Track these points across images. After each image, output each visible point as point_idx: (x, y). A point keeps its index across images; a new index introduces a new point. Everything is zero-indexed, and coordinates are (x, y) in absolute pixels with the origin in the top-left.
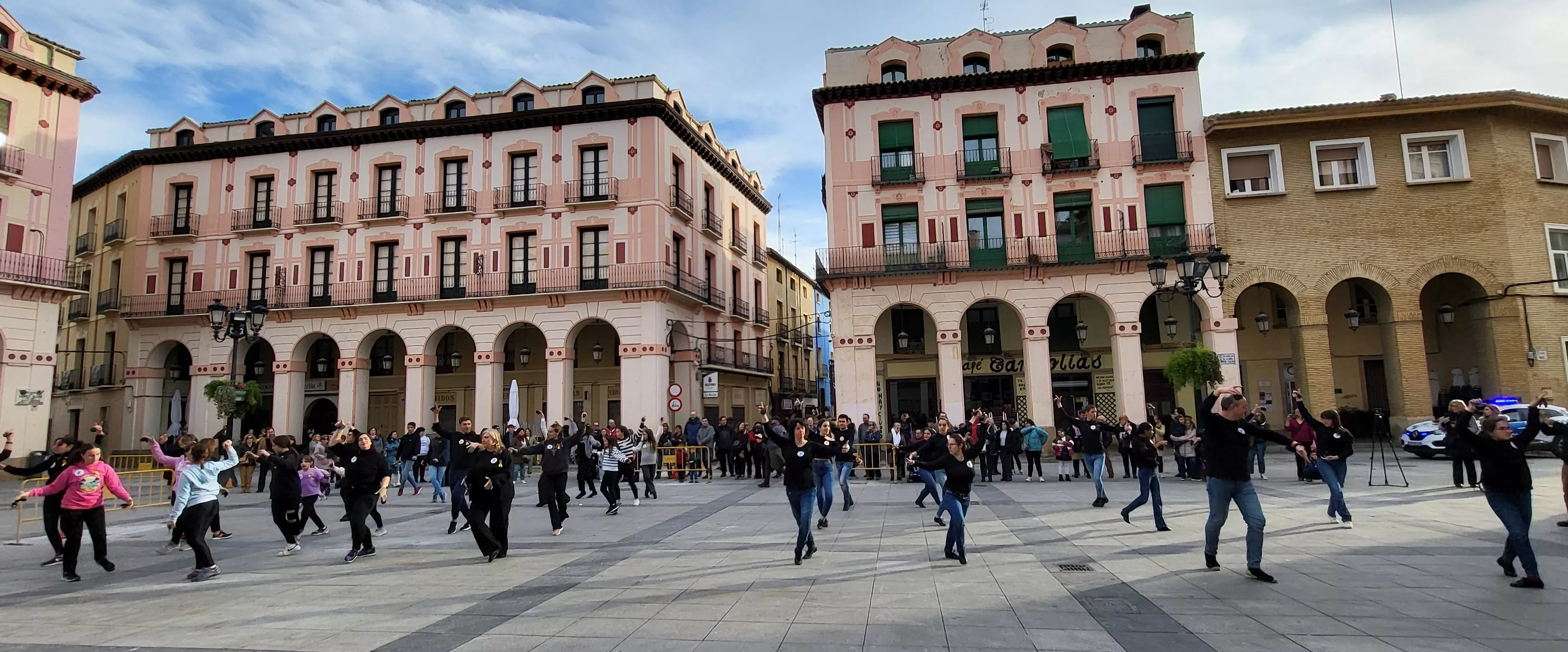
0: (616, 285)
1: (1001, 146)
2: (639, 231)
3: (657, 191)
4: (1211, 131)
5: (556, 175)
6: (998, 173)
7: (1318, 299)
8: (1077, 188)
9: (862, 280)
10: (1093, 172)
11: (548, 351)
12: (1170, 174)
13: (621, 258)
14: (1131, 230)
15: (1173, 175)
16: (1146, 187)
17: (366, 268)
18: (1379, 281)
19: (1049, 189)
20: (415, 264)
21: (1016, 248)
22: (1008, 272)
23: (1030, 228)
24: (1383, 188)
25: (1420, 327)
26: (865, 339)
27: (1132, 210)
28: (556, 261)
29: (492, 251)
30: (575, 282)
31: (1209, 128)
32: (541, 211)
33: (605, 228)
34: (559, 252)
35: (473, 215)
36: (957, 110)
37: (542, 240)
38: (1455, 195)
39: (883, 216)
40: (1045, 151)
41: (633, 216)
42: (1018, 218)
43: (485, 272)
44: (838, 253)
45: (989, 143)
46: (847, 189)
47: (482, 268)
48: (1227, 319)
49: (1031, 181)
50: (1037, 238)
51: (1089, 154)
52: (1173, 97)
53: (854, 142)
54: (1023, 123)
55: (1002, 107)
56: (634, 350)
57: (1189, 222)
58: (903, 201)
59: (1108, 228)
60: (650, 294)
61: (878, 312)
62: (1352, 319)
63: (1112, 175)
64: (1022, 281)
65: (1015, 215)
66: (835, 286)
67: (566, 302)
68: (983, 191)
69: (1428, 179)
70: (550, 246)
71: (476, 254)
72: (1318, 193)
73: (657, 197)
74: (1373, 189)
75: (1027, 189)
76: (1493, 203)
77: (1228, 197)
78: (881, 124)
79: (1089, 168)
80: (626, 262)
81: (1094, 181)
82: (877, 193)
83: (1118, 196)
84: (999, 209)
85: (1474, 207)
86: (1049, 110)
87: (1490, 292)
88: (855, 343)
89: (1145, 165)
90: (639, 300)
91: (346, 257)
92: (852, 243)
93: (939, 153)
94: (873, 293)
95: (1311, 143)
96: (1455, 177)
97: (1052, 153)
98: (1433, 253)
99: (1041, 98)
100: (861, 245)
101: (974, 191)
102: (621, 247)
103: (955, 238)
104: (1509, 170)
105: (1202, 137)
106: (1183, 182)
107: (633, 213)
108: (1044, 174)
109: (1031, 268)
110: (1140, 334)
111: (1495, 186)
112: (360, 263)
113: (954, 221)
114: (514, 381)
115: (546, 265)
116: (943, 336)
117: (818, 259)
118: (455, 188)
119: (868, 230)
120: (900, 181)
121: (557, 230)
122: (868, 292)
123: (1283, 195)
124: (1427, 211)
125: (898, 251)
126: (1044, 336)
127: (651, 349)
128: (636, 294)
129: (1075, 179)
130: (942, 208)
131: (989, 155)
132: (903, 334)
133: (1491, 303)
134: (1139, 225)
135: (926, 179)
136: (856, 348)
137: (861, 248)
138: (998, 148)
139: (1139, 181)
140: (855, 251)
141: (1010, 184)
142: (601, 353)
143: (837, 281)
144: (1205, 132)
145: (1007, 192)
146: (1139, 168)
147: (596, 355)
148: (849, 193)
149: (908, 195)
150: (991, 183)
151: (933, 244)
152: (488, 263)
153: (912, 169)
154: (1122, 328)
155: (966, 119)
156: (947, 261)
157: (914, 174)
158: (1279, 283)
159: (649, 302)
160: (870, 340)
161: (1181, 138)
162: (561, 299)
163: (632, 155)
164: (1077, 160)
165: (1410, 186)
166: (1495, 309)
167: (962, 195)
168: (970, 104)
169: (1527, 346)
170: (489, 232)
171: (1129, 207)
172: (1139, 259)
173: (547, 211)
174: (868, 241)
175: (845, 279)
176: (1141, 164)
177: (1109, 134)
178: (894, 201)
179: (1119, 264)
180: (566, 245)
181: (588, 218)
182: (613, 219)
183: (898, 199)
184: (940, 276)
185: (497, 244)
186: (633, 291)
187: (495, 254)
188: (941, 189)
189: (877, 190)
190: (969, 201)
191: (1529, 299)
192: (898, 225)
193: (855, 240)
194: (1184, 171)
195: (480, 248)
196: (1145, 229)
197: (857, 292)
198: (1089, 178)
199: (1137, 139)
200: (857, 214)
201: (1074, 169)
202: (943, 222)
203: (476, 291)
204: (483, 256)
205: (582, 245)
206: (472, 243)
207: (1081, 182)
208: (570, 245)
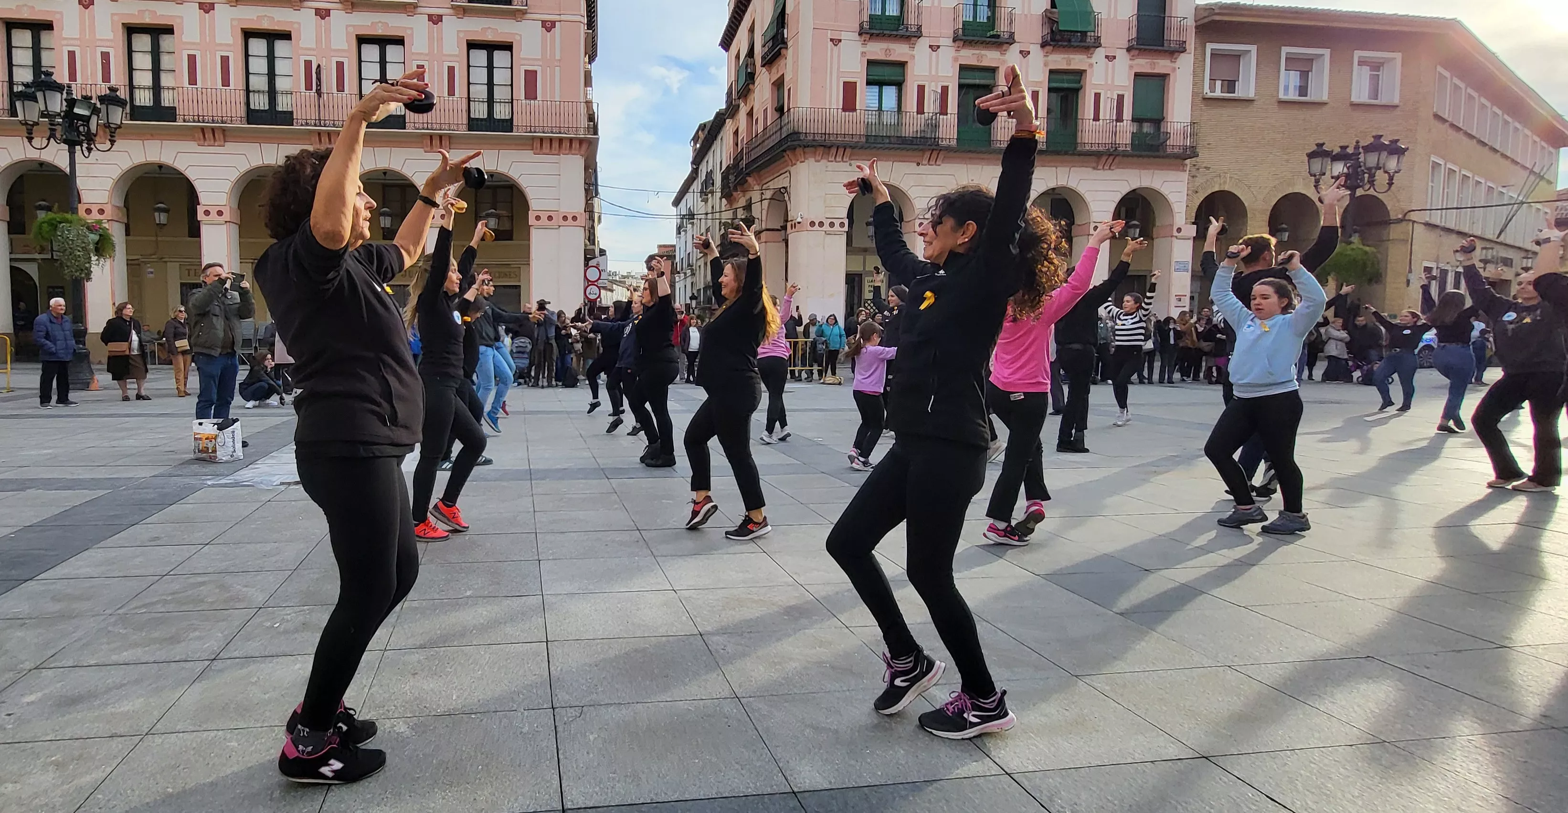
0: (525, 129)
2: (558, 57)
3: (583, 3)
4: (1203, 20)
6: (997, 37)
7: (1262, 213)
8: (1071, 66)
9: (841, 151)
10: (1092, 50)
12: (1158, 63)
13: (531, 92)
14: (1117, 120)
15: (1161, 65)
16: (1137, 75)
17: (114, 63)
19: (1046, 65)
20: (204, 66)
21: (1007, 129)
22: (991, 156)
24: (1332, 104)
26: (837, 223)
27: (1121, 98)
29: (334, 60)
30: (461, 118)
31: (1200, 18)
32: (410, 9)
33: (504, 46)
34: (440, 74)
35: (302, 1)
37: (413, 54)
39: (867, 75)
40: (1047, 18)
41: (549, 34)
43: (325, 91)
44: (816, 114)
46: (830, 35)
47: (320, 84)
48: (1188, 226)
49: (1029, 53)
51: (1091, 28)
56: (550, 218)
57: (1167, 118)
58: (891, 58)
59: (1096, 118)
60: (576, 145)
66: (807, 156)
67: (453, 144)
68: (980, 58)
69: (1365, 99)
71: (308, 64)
72: (1282, 103)
73: (582, 13)
74: (1322, 104)
75: (1024, 61)
77: (1207, 96)
79: (1087, 45)
80: (539, 98)
81: (1090, 61)
82: (864, 43)
83: (1109, 82)
87: (1393, 216)
88: (826, 226)
89: (1140, 49)
91: (78, 43)
92: (833, 104)
93: (936, 4)
95: (1283, 48)
96: (1383, 100)
97: (1052, 22)
100: (841, 106)
101: (970, 56)
102: (531, 76)
103: (944, 111)
105: (1192, 27)
106: (1169, 75)
107: (548, 30)
108: (1043, 45)
112: (105, 56)
113: (945, 91)
119: (849, 89)
120: (885, 32)
121: (436, 41)
122: (845, 166)
123: (1249, 101)
127: (574, 218)
128: (556, 144)
129: (1072, 56)
130: (933, 73)
133: (1392, 225)
134: (1125, 116)
135: (921, 34)
136: (827, 233)
137: (842, 111)
138: (994, 6)
139: (1131, 67)
140: (835, 114)
141: (1008, 52)
143: (812, 149)
144: (1196, 21)
146: (1132, 52)
148: (832, 40)
150: (986, 48)
151: (919, 116)
152: (329, 78)
153: (899, 20)
156: (939, 137)
157: (907, 26)
158: (1235, 193)
159: (570, 155)
160: (842, 225)
161: (1171, 23)
162: (445, 142)
164: (1079, 35)
165: (1352, 105)
166: (1395, 232)
167: (956, 59)
169: (1407, 268)
170: (328, 31)
171: (1118, 96)
172: (1125, 155)
173: (420, 10)
174: (849, 104)
175: (823, 148)
176: (1136, 49)
177: (1110, 7)
178: (881, 57)
179: (1104, 159)
180: (451, 64)
181: (484, 30)
182: (520, 36)
183: (886, 55)
184: (928, 154)
185: (343, 51)
186: (551, 140)
187: (340, 66)
188: (934, 48)
189: (865, 41)
190: (963, 68)
191: (1415, 225)
192: (877, 87)
193: (834, 100)
194: (1171, 61)
195: (315, 53)
196: (1130, 123)
197: (832, 166)
198: (1086, 57)
199: (1135, 19)
200: (838, 68)
201: (1075, 44)
202: (932, 89)
203: (309, 117)
204: (318, 66)
205: (469, 67)
206: (301, 45)
207: (1076, 61)
208: (456, 65)
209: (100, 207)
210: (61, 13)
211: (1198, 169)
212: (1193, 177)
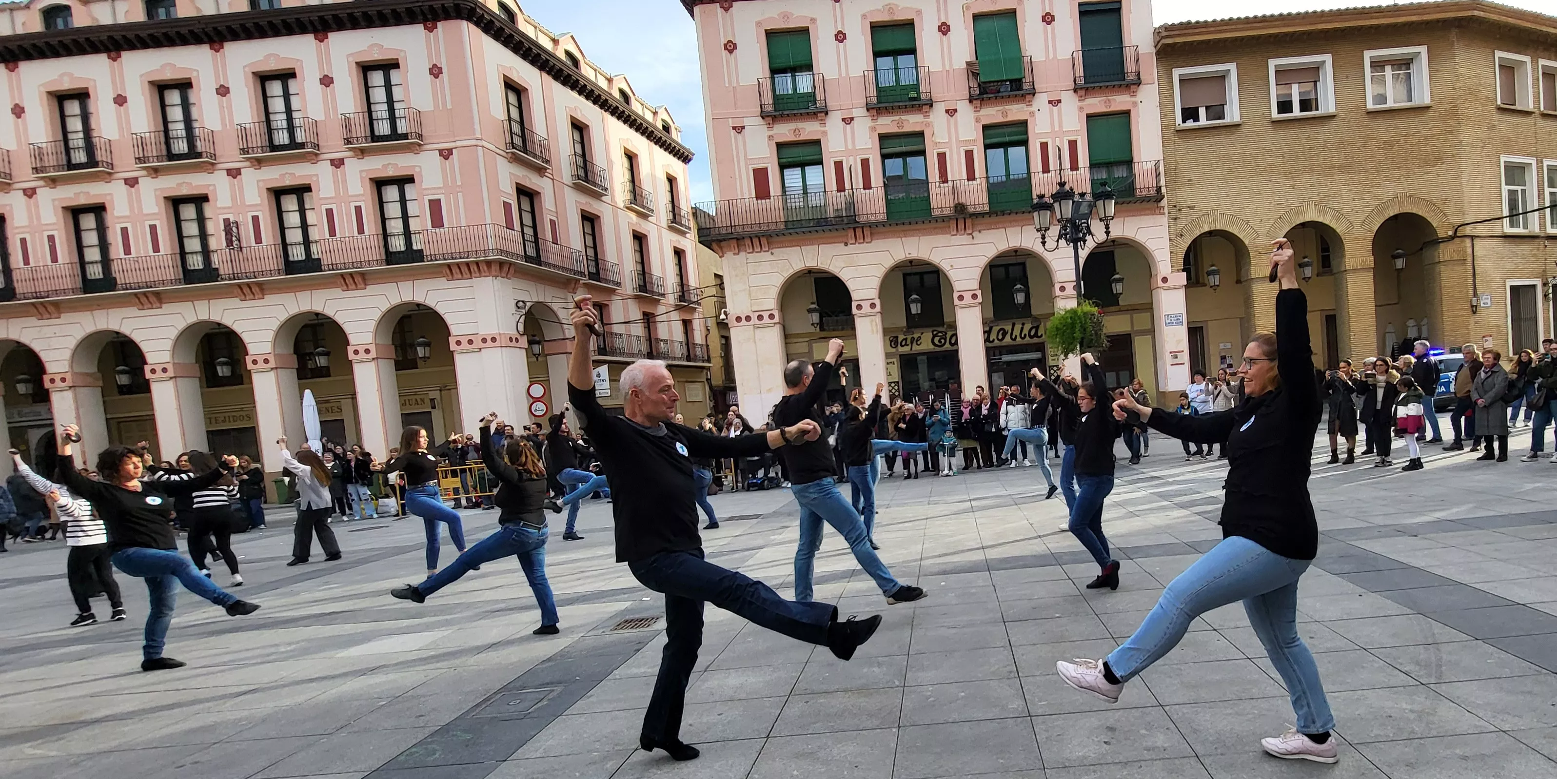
0: (436, 257)
1: (920, 64)
2: (459, 183)
3: (477, 127)
4: (1161, 44)
5: (329, 104)
6: (917, 99)
8: (1010, 118)
9: (756, 241)
10: (1028, 97)
11: (350, 350)
12: (1116, 100)
13: (437, 220)
14: (1072, 169)
15: (1119, 101)
16: (1089, 116)
17: (61, 243)
18: (1333, 225)
19: (977, 120)
20: (136, 236)
21: (941, 195)
22: (933, 224)
23: (957, 169)
24: (1342, 115)
25: (1371, 274)
27: (1073, 145)
28: (346, 226)
29: (250, 215)
30: (376, 253)
31: (1160, 41)
32: (314, 157)
33: (411, 180)
34: (349, 214)
35: (213, 164)
36: (864, 16)
37: (321, 199)
38: (1413, 123)
39: (779, 158)
40: (972, 70)
41: (447, 162)
43: (244, 244)
45: (904, 61)
46: (731, 123)
47: (238, 239)
48: (1175, 274)
49: (955, 111)
50: (965, 181)
51: (1023, 74)
52: (1119, 2)
53: (735, 58)
54: (945, 33)
55: (920, 12)
56: (471, 342)
57: (1135, 160)
58: (802, 138)
59: (1046, 169)
60: (483, 267)
61: (779, 280)
62: (1307, 267)
63: (1050, 102)
64: (948, 236)
65: (939, 154)
67: (368, 282)
68: (900, 124)
69: (1391, 104)
70: (334, 207)
71: (227, 222)
72: (1276, 123)
73: (482, 136)
74: (1332, 117)
75: (952, 120)
76: (1451, 132)
77: (1179, 128)
78: (771, 35)
79: (1022, 93)
80: (446, 225)
81: (1030, 109)
82: (770, 126)
83: (1057, 129)
84: (921, 147)
85: (1432, 136)
86: (976, 17)
87: (1441, 233)
88: (755, 320)
89: (1087, 89)
90: (468, 276)
91: (28, 230)
92: (742, 194)
93: (844, 75)
94: (772, 258)
95: (1269, 61)
96: (1416, 101)
97: (979, 74)
98: (1388, 190)
99: (965, 1)
100: (754, 195)
101: (889, 124)
102: (435, 206)
103: (867, 185)
104: (1470, 94)
105: (1152, 53)
106: (1130, 110)
107: (446, 158)
108: (971, 101)
109: (957, 220)
111: (1454, 113)
112: (51, 238)
113: (865, 163)
114: (309, 393)
115: (332, 233)
116: (860, 307)
118: (181, 126)
119: (760, 176)
120: (795, 112)
121: (340, 184)
122: (765, 256)
123: (1239, 125)
124: (1385, 143)
125: (802, 204)
126: (977, 301)
127: (494, 339)
128: (464, 269)
129: (1007, 108)
130: (850, 147)
131: (907, 79)
132: (813, 306)
133: (1441, 244)
134: (1081, 164)
135: (830, 108)
136: (756, 327)
137: (754, 199)
138: (916, 68)
139: (1081, 109)
141: (931, 114)
142: (427, 348)
143: (728, 242)
144: (1155, 47)
145: (928, 125)
146: (1080, 92)
147: (421, 352)
148: (734, 128)
149: (808, 129)
150: (908, 113)
151: (841, 193)
152: (247, 234)
153: (812, 96)
154: (1063, 288)
155: (876, 28)
156: (858, 213)
157: (815, 102)
158: (1230, 230)
159: (482, 279)
160: (772, 316)
161: (1128, 53)
162: (358, 279)
163: (436, 76)
164: (1008, 83)
165: (1370, 113)
166: (1445, 252)
167: (873, 129)
168: (881, 7)
169: (1471, 292)
170: (241, 189)
171: (1070, 142)
173: (323, 157)
174: (762, 191)
175: (736, 240)
176: (1082, 89)
177: (1047, 48)
178: (791, 138)
180: (358, 204)
181: (385, 166)
182: (420, 167)
183: (797, 135)
184: (851, 233)
185: (256, 205)
186: (458, 265)
187: (255, 219)
189: (769, 124)
190: (882, 138)
191: (1476, 241)
192: (800, 169)
193: (746, 190)
194: (1130, 96)
195: (231, 211)
196: (1087, 169)
197: (753, 257)
198: (1024, 106)
199: (1079, 56)
200: (745, 156)
201: (1004, 94)
202: (853, 164)
203: (231, 272)
204: (237, 223)
205: (381, 203)
206: (219, 205)
207: (1014, 111)
208: (362, 204)
209: (62, 376)
210: (11, 205)
211: (1180, 210)
212: (1175, 219)
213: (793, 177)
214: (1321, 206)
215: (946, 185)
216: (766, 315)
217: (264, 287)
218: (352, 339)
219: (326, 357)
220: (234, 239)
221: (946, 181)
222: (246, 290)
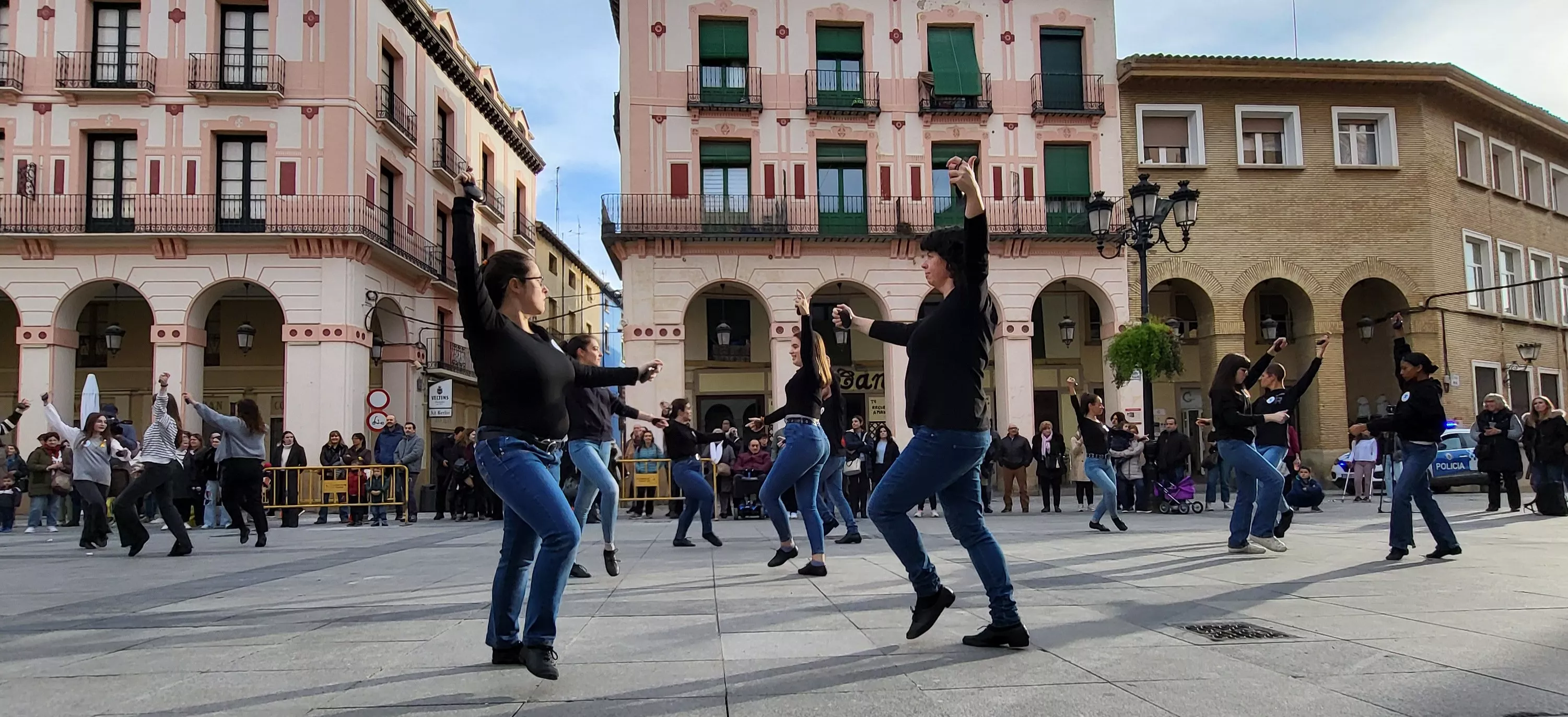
0: (278, 228)
1: (867, 68)
2: (321, 147)
3: (352, 85)
4: (1126, 77)
5: (175, 42)
6: (862, 106)
7: (1234, 303)
8: (962, 137)
9: (668, 244)
10: (983, 117)
11: (155, 330)
12: (1075, 130)
13: (288, 186)
14: (1026, 198)
15: (1079, 132)
18: (1301, 284)
19: (927, 136)
21: (883, 212)
22: (871, 244)
23: (901, 186)
24: (1310, 170)
25: (1341, 340)
27: (1028, 172)
28: (173, 183)
29: (53, 158)
30: (206, 217)
31: (1124, 74)
32: (147, 99)
33: (261, 137)
34: (178, 170)
35: (18, 95)
36: (810, 13)
37: (149, 149)
38: (1382, 186)
39: (701, 156)
40: (924, 82)
41: (310, 121)
42: (885, 171)
43: (39, 190)
44: (635, 202)
45: (850, 67)
46: (651, 111)
47: (34, 186)
49: (903, 123)
50: (910, 199)
51: (979, 92)
52: (1082, 30)
53: (663, 43)
54: (896, 41)
55: (870, 16)
56: (309, 333)
58: (730, 135)
59: (998, 194)
60: (338, 245)
61: (689, 291)
62: (1269, 329)
64: (887, 258)
65: (882, 168)
66: (629, 251)
67: (190, 251)
68: (841, 131)
69: (1355, 163)
70: (162, 159)
71: (22, 166)
72: (1241, 171)
73: (352, 96)
74: (1299, 171)
75: (899, 133)
76: (1420, 198)
77: (1141, 166)
78: (705, 22)
79: (978, 110)
80: (298, 193)
81: (984, 129)
82: (695, 120)
83: (1012, 153)
84: (861, 159)
85: (1401, 200)
86: (931, 28)
87: (1412, 304)
88: (656, 335)
89: (1047, 115)
90: (318, 254)
92: (656, 188)
93: (783, 71)
94: (683, 265)
95: (1236, 107)
96: (1382, 164)
97: (932, 86)
98: (1356, 252)
99: (921, 11)
100: (669, 192)
102: (288, 170)
103: (800, 194)
104: (1435, 162)
105: (1114, 85)
106: (1090, 142)
107: (310, 117)
108: (921, 115)
109: (900, 241)
110: (1032, 337)
111: (1422, 179)
113: (799, 170)
114: (91, 378)
115: (155, 190)
116: (780, 330)
117: (604, 210)
119: (679, 172)
120: (727, 105)
121: (174, 133)
122: (677, 262)
123: (1203, 170)
124: (1354, 202)
125: (721, 207)
127: (338, 332)
128: (314, 245)
129: (959, 125)
131: (850, 83)
132: (724, 325)
133: (1413, 316)
134: (1036, 193)
135: (765, 106)
136: (657, 343)
137: (669, 197)
138: (861, 72)
139: (1039, 135)
140: (659, 202)
141: (877, 124)
142: (251, 337)
143: (633, 243)
144: (1119, 79)
145: (872, 135)
146: (1039, 118)
147: (243, 340)
148: (654, 117)
149: (738, 127)
150: (852, 120)
151: (770, 200)
152: (46, 181)
153: (744, 92)
154: (1010, 329)
155: (822, 28)
156: (789, 223)
157: (747, 96)
158: (1193, 280)
159: (334, 259)
160: (677, 332)
161: (1090, 83)
162: (179, 246)
163: (311, 25)
164: (964, 99)
165: (1338, 170)
166: (1417, 323)
167: (811, 133)
168: (828, 6)
170: (48, 127)
171: (1025, 169)
172: (1036, 238)
173: (157, 100)
174: (679, 188)
175: (644, 241)
176: (1041, 114)
177: (1005, 68)
178: (717, 134)
179: (1010, 243)
180: (192, 158)
181: (231, 118)
182: (276, 124)
183: (723, 132)
184: (779, 245)
185: (64, 148)
186: (307, 240)
187: (60, 165)
188: (783, 122)
189: (695, 116)
190: (821, 144)
191: (1446, 315)
192: (722, 170)
193: (660, 185)
194: (1091, 127)
195: (31, 152)
196: (1043, 200)
197: (661, 262)
198: (977, 125)
199: (1038, 79)
200: (664, 149)
201: (959, 110)
202: (784, 169)
203: (19, 222)
204: (35, 166)
205: (220, 161)
206: (15, 144)
207: (967, 131)
208: (197, 159)
213: (714, 176)
214: (1288, 262)
215: (887, 202)
216: (670, 330)
217: (58, 245)
218: (159, 318)
219: (119, 337)
220: (28, 184)
221: (889, 198)
222: (33, 247)
